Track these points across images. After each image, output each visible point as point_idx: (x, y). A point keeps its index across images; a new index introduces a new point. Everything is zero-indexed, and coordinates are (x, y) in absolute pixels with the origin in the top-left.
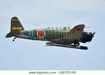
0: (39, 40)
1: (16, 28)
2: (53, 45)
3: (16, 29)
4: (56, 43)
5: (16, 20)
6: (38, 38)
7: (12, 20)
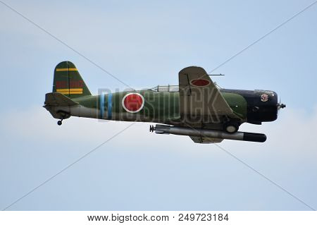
0: (126, 119)
1: (68, 90)
2: (168, 133)
3: (68, 93)
4: (176, 126)
5: (67, 69)
6: (122, 114)
7: (57, 70)
